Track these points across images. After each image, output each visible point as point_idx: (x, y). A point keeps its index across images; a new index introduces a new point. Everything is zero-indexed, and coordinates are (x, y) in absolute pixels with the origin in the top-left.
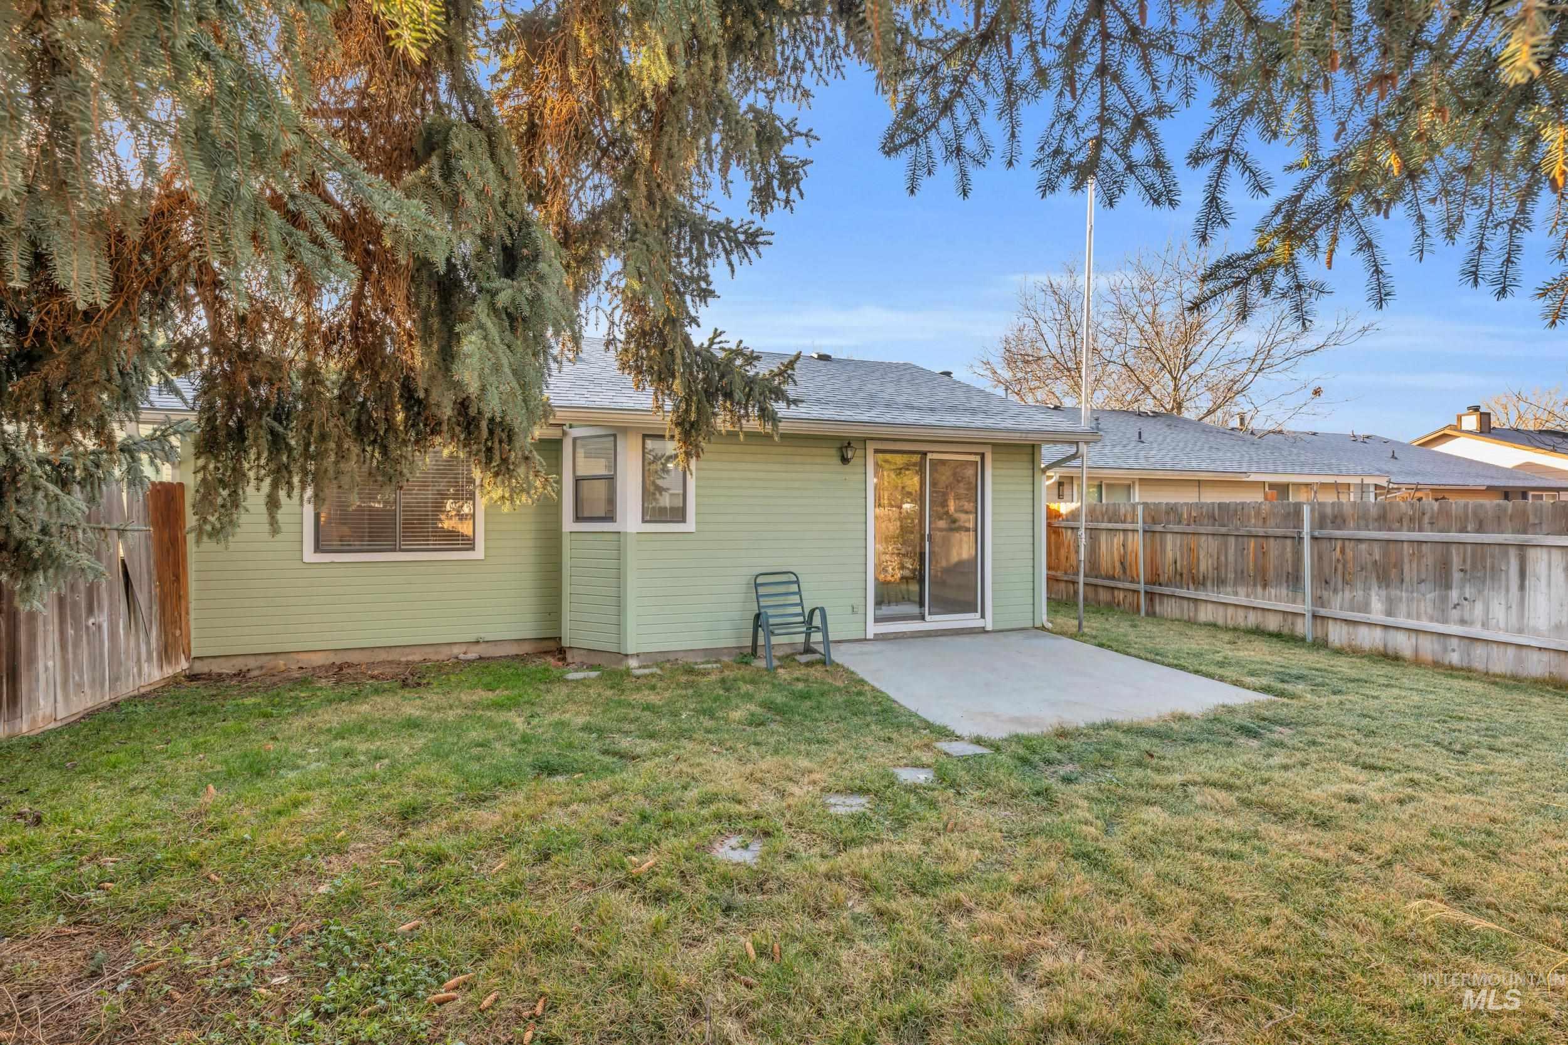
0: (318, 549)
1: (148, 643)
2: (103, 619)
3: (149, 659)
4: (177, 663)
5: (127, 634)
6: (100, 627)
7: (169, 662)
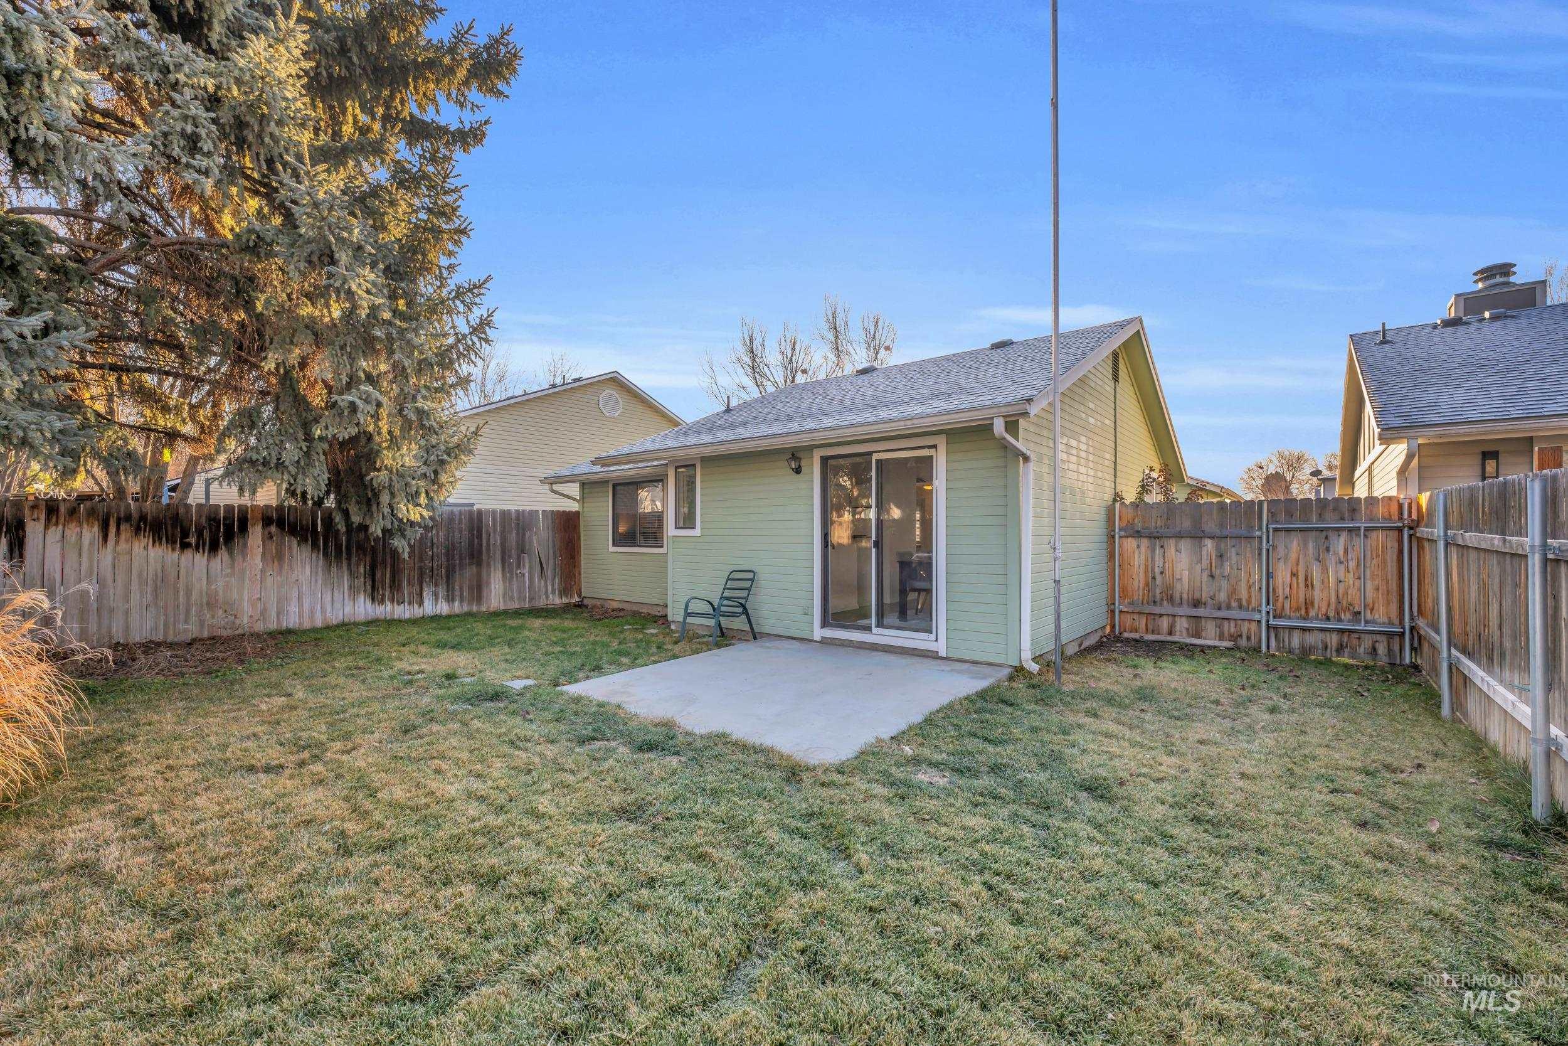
0: (614, 545)
1: (553, 585)
2: (526, 571)
3: (553, 592)
4: (572, 597)
5: (539, 581)
6: (524, 575)
7: (567, 596)
